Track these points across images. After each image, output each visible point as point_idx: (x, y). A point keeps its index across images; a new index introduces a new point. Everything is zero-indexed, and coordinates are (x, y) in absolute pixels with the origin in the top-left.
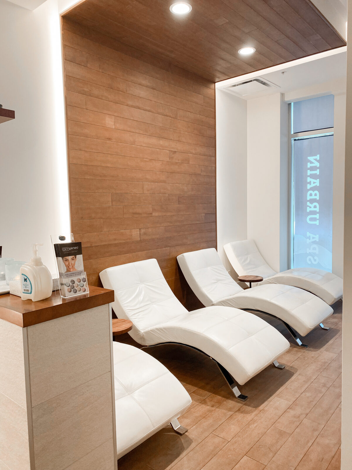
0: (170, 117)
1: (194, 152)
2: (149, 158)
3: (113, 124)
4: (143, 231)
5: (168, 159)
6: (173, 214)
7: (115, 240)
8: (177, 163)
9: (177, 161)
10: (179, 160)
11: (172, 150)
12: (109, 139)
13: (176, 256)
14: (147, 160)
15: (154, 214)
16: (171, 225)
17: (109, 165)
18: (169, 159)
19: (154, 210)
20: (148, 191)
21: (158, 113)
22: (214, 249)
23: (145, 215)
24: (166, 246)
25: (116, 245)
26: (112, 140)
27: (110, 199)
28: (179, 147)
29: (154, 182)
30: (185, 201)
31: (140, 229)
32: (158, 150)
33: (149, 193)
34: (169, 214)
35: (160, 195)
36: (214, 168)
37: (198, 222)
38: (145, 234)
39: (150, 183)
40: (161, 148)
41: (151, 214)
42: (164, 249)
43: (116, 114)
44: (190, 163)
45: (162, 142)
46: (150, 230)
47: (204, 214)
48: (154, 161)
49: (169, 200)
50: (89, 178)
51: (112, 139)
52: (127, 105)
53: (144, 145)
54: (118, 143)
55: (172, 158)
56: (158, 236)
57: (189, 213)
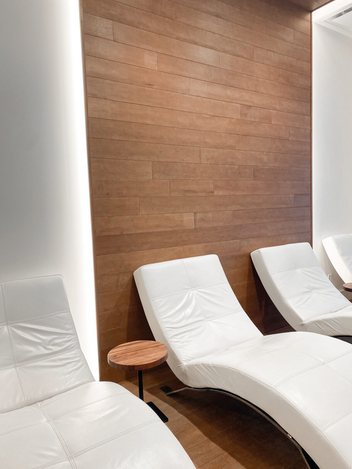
0: (243, 57)
1: (278, 107)
2: (209, 113)
3: (156, 63)
4: (199, 216)
5: (239, 117)
6: (244, 193)
7: (157, 226)
8: (252, 122)
9: (253, 120)
10: (255, 118)
11: (246, 103)
12: (150, 85)
13: (249, 252)
14: (208, 116)
15: (216, 193)
16: (243, 208)
17: (149, 122)
18: (241, 116)
19: (216, 187)
20: (208, 160)
21: (225, 52)
22: (307, 244)
23: (204, 194)
24: (235, 238)
25: (159, 234)
26: (153, 87)
27: (150, 170)
28: (256, 100)
29: (216, 147)
30: (264, 176)
31: (195, 213)
32: (223, 102)
33: (210, 163)
34: (239, 193)
35: (227, 166)
36: (308, 131)
37: (283, 206)
38: (202, 220)
39: (210, 149)
40: (228, 100)
41: (213, 192)
42: (232, 241)
43: (160, 51)
44: (272, 123)
45: (229, 92)
46: (210, 215)
47: (293, 195)
48: (217, 118)
49: (240, 173)
50: (118, 138)
51: (154, 85)
52: (178, 38)
53: (203, 95)
54: (163, 91)
55: (246, 115)
56: (221, 224)
57: (269, 193)
